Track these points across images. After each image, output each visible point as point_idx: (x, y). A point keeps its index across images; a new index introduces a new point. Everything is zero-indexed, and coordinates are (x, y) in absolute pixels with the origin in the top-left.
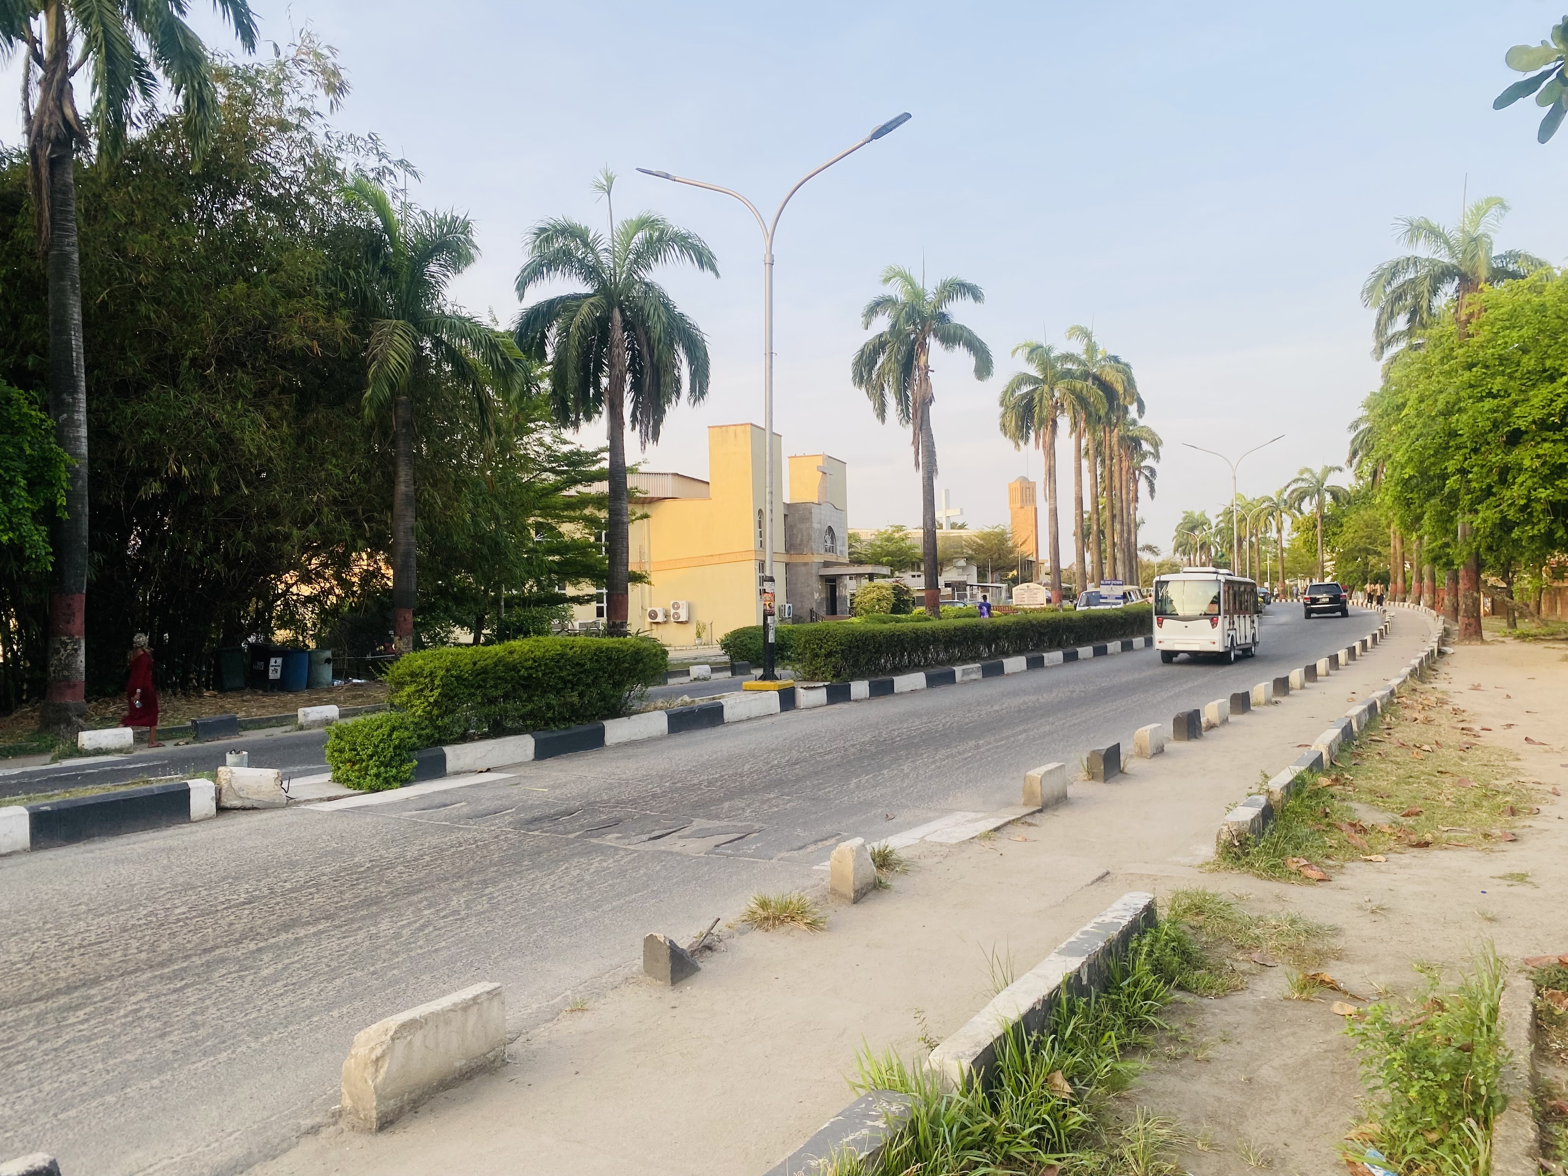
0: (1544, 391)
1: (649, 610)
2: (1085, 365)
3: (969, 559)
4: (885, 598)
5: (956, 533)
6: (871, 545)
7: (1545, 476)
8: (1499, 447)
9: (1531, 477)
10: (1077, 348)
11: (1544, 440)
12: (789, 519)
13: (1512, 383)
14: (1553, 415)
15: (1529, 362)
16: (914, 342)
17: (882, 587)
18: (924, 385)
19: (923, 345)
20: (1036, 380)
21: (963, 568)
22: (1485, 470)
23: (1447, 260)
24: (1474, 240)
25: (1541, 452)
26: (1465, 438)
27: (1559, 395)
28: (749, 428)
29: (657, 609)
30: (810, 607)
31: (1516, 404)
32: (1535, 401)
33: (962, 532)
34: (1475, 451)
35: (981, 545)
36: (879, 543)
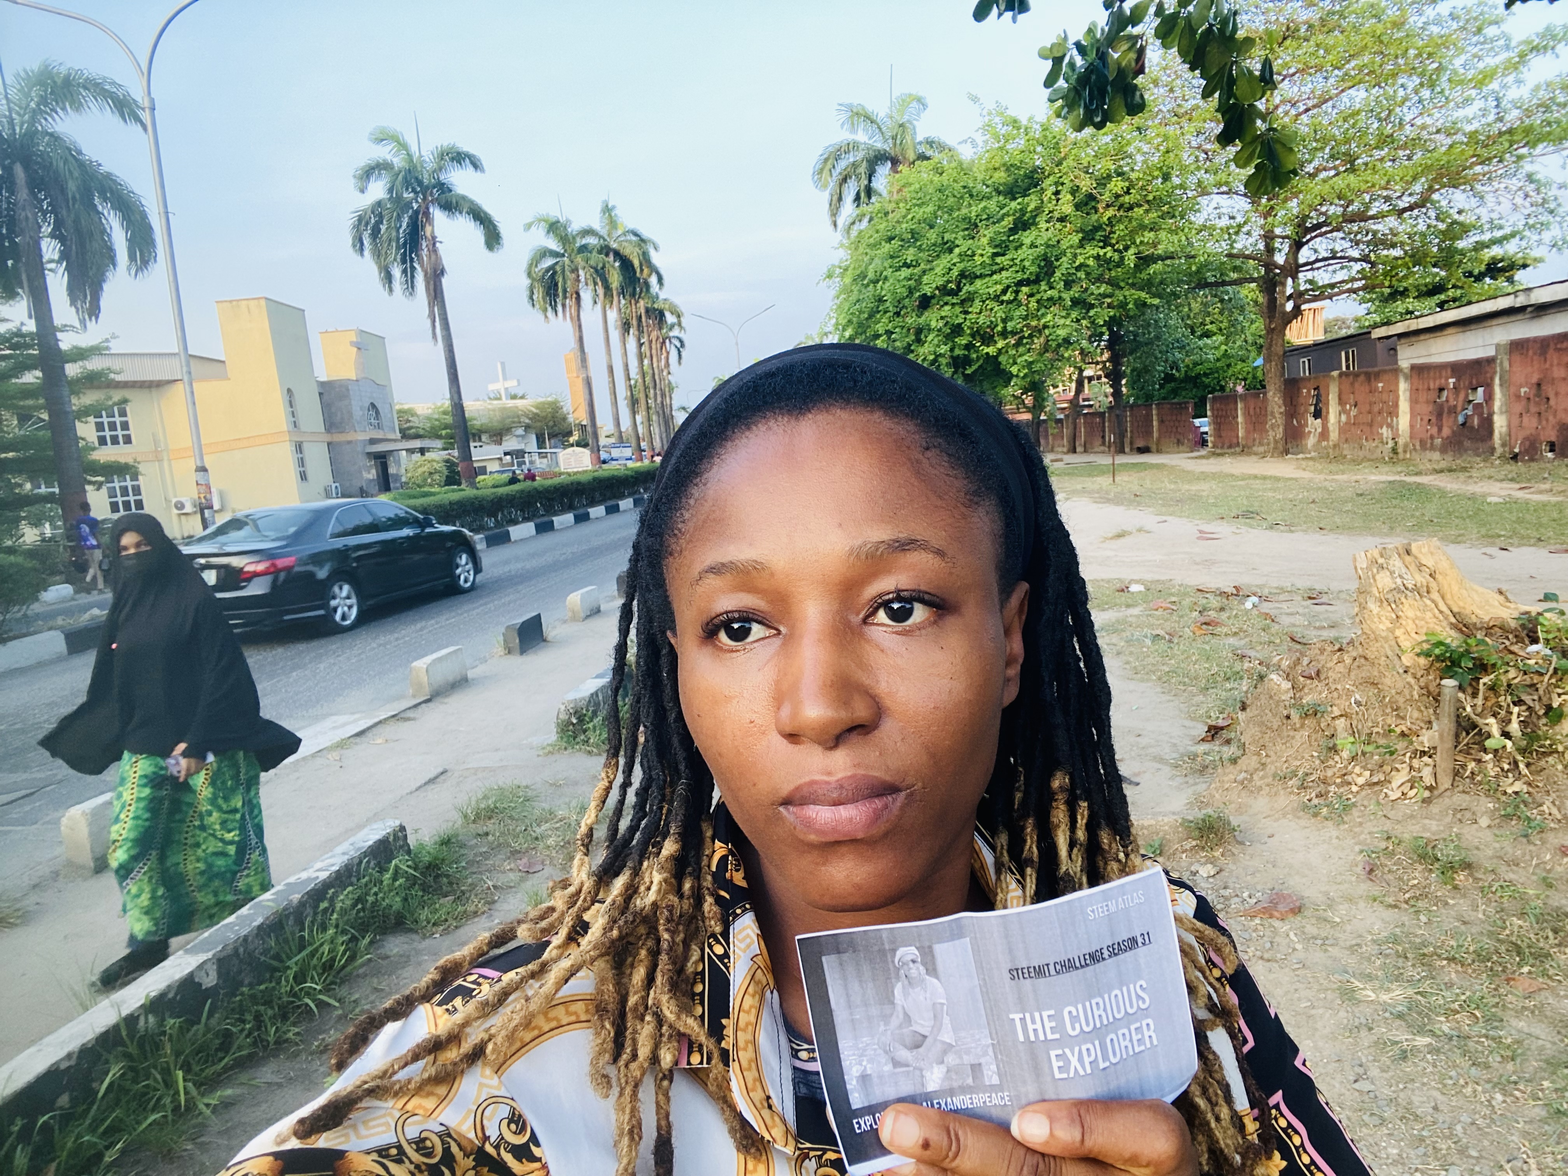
0: (944, 261)
1: (174, 501)
2: (605, 240)
3: (527, 428)
4: (437, 471)
5: (511, 403)
6: (429, 418)
7: (948, 334)
8: (913, 310)
9: (938, 336)
10: (596, 223)
11: (946, 304)
12: (325, 397)
13: (921, 255)
14: (951, 282)
15: (932, 236)
16: (416, 212)
17: (433, 461)
18: (433, 257)
19: (427, 214)
20: (555, 254)
21: (522, 436)
22: (905, 331)
23: (879, 145)
24: (901, 125)
25: (943, 314)
26: (888, 304)
27: (954, 264)
28: (263, 303)
29: (183, 500)
30: (359, 485)
31: (924, 272)
32: (938, 270)
33: (519, 403)
34: (898, 314)
35: (536, 414)
36: (436, 416)
